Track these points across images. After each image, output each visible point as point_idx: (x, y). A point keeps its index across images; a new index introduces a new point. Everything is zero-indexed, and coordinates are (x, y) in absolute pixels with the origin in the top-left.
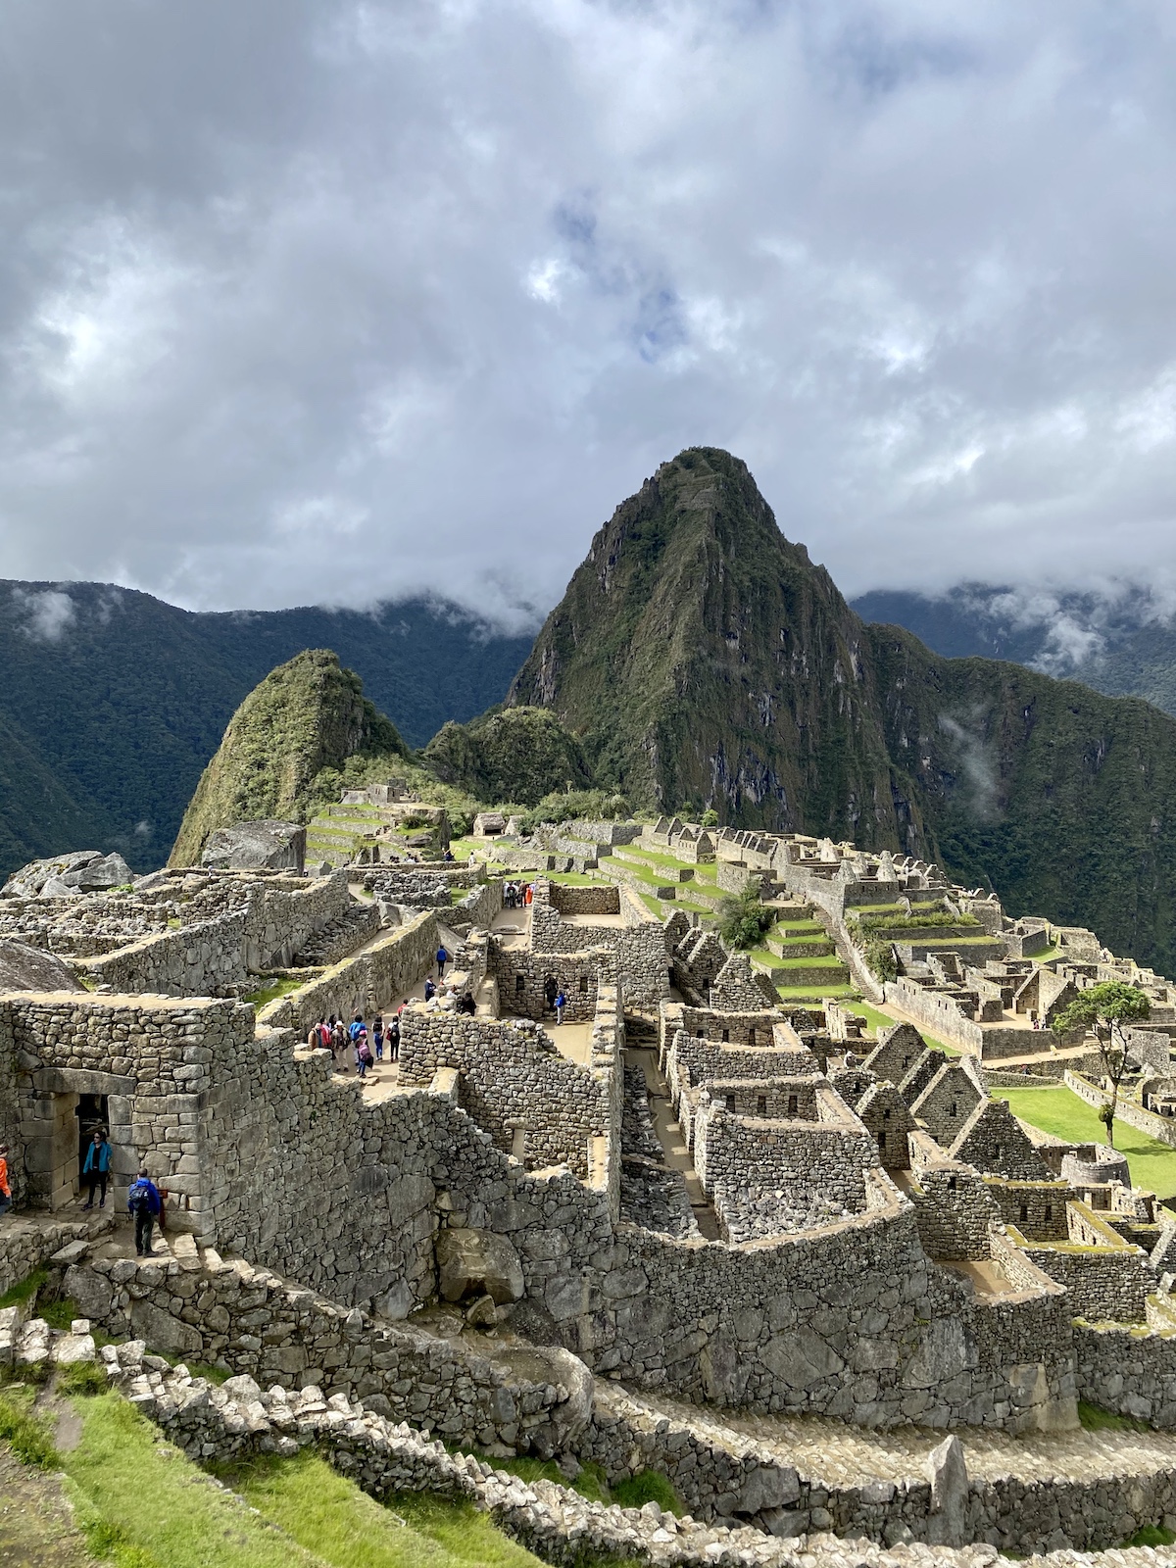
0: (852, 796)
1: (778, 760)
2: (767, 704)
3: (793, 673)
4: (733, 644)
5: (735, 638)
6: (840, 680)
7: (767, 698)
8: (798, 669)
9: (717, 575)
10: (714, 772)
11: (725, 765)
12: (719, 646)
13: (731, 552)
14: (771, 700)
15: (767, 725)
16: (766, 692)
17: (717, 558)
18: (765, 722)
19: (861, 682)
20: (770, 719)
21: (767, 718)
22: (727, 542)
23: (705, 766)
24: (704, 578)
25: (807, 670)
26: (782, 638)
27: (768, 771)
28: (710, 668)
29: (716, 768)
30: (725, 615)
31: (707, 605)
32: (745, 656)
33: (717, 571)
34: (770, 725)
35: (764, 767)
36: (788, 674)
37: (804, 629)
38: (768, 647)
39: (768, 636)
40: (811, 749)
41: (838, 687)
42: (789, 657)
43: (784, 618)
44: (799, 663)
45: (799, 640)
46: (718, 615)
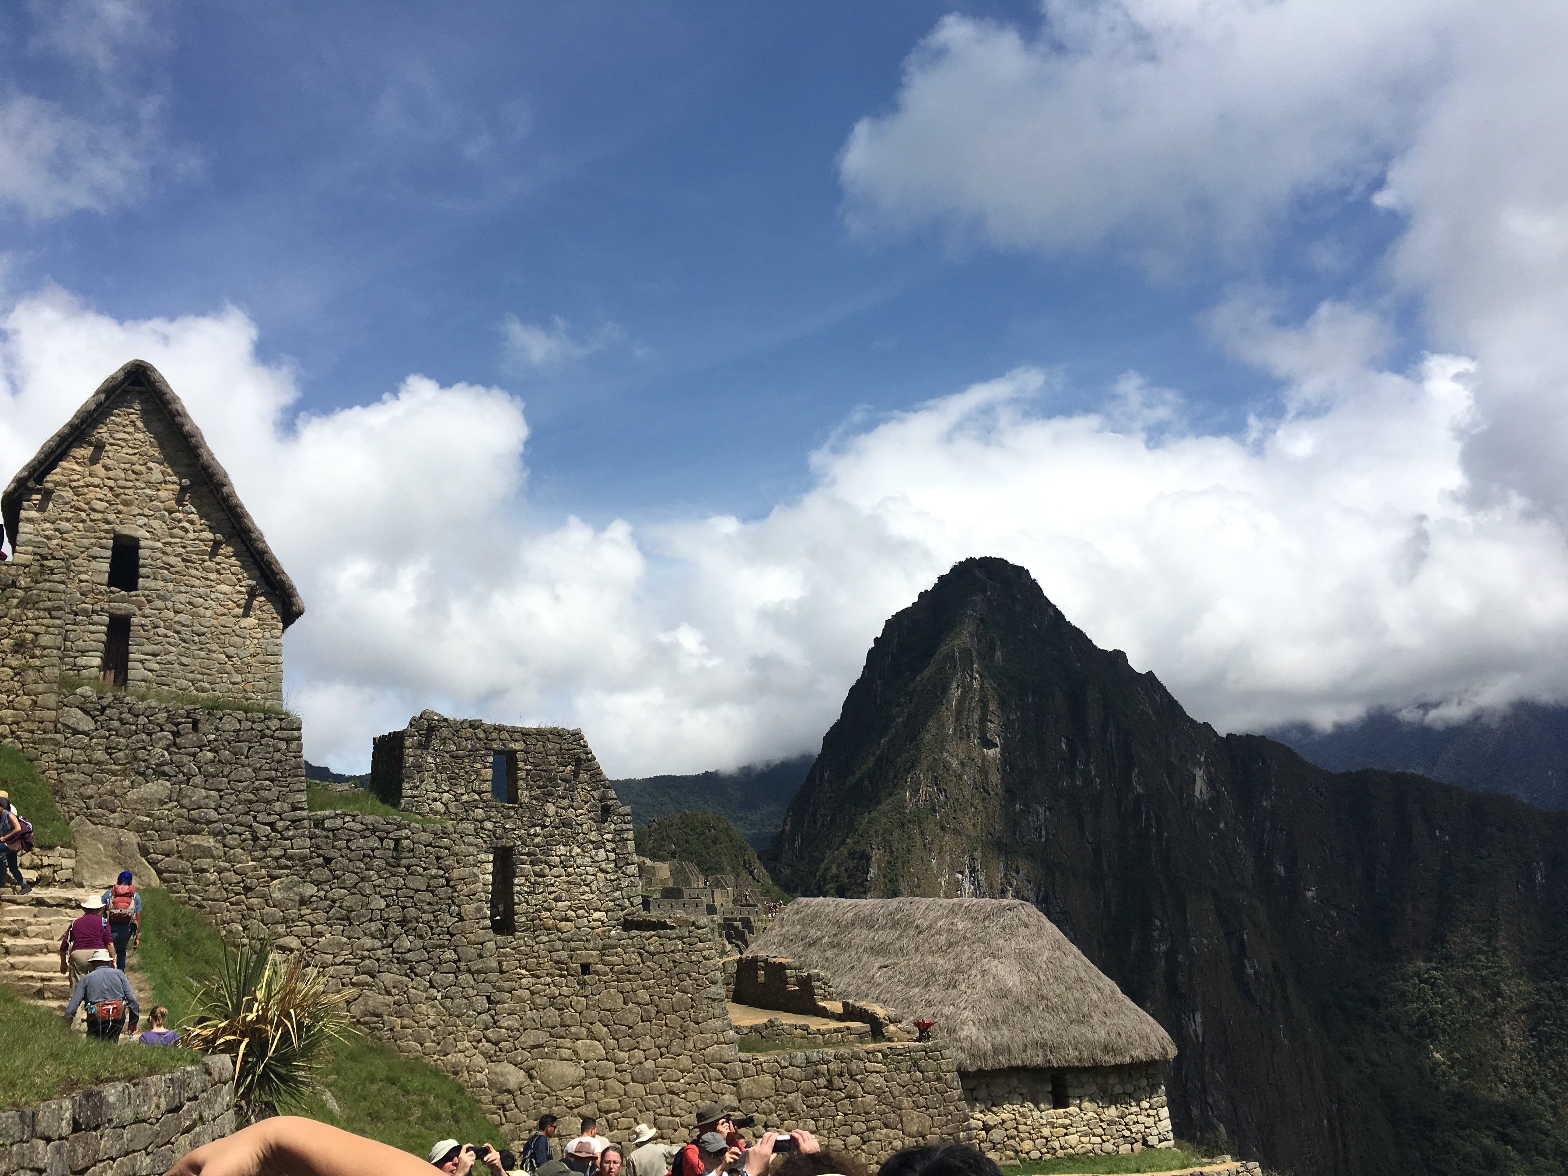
0: (1157, 922)
1: (1059, 881)
2: (1042, 817)
3: (1079, 783)
4: (991, 752)
5: (996, 746)
7: (1041, 809)
8: (1085, 779)
9: (971, 681)
10: (965, 890)
11: (982, 883)
12: (975, 754)
13: (996, 658)
14: (1047, 813)
15: (1043, 840)
16: (1039, 803)
17: (972, 663)
18: (1040, 836)
19: (1215, 801)
20: (1047, 833)
21: (1043, 832)
22: (992, 649)
23: (948, 883)
24: (954, 685)
25: (1097, 780)
26: (1064, 746)
27: (1046, 892)
28: (960, 777)
29: (967, 885)
30: (983, 720)
31: (959, 712)
32: (1010, 765)
33: (972, 677)
34: (1047, 840)
35: (1039, 888)
36: (1072, 786)
37: (1091, 736)
38: (1042, 756)
39: (1043, 743)
40: (1106, 867)
41: (1138, 799)
42: (1073, 766)
43: (1065, 724)
44: (1086, 773)
45: (1086, 747)
46: (973, 722)
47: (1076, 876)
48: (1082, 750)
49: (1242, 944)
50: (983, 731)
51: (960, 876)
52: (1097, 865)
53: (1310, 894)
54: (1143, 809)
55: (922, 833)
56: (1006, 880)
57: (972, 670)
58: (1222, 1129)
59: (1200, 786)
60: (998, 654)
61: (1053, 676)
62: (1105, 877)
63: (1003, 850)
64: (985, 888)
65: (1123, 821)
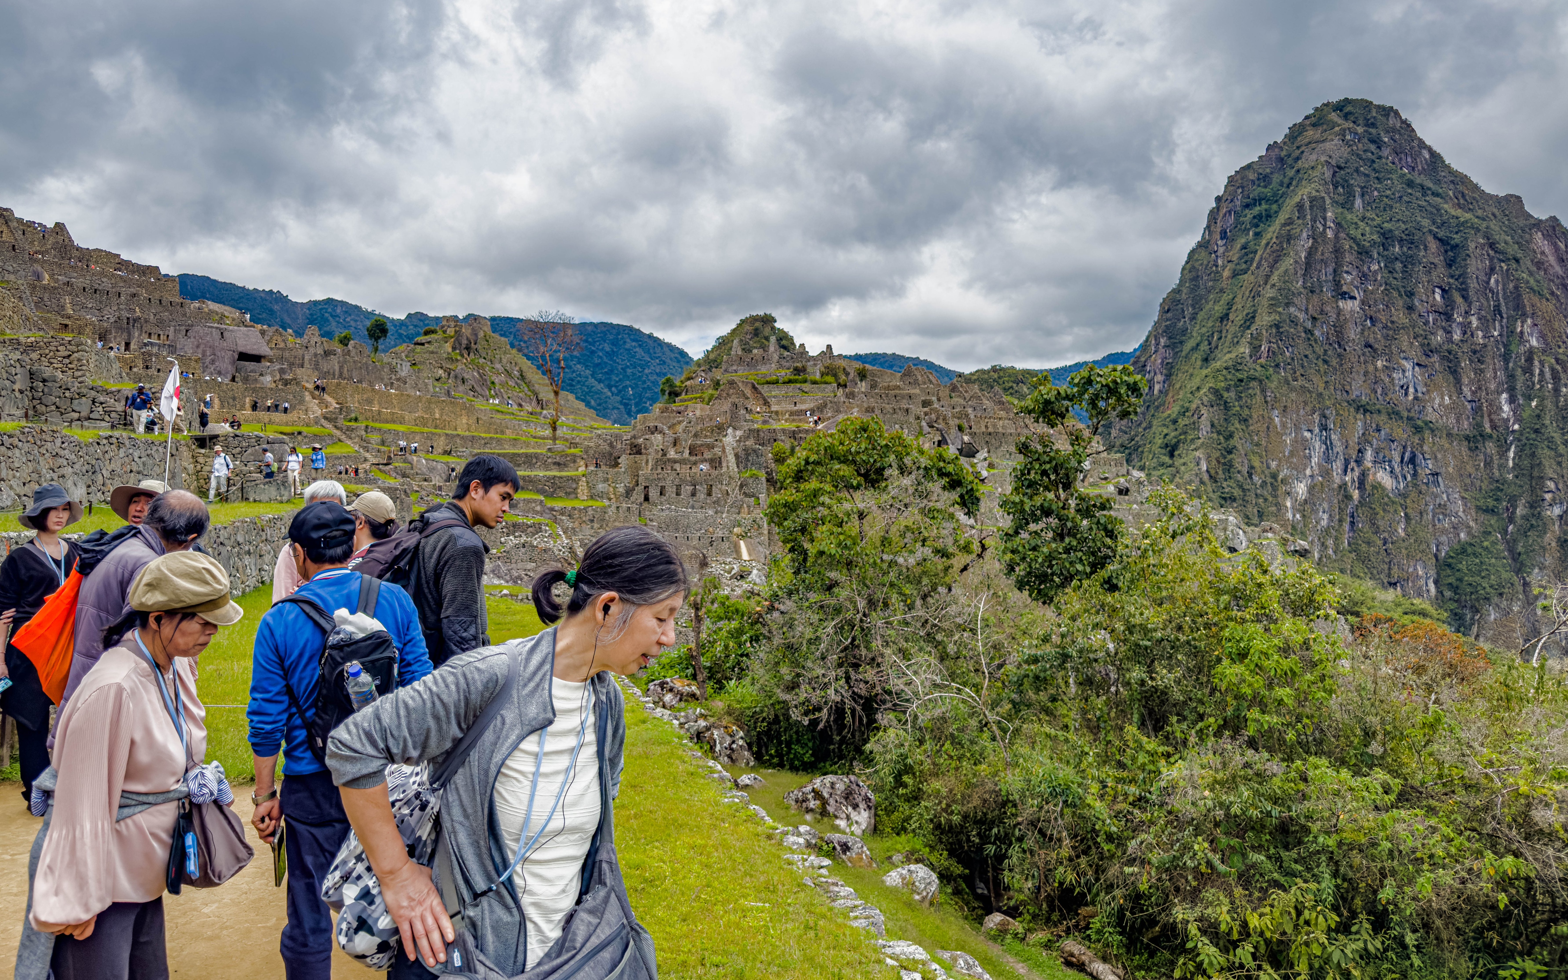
1: (1429, 440)
2: (1409, 374)
3: (1456, 337)
4: (1351, 306)
5: (1353, 298)
7: (1408, 365)
8: (1465, 333)
9: (1324, 230)
10: (1314, 449)
11: (1334, 442)
12: (1328, 308)
13: (1356, 206)
14: (1417, 368)
15: (1411, 398)
16: (1405, 358)
17: (1325, 210)
18: (1406, 394)
20: (1416, 391)
21: (1411, 390)
22: (1350, 195)
23: (1295, 441)
24: (1305, 235)
25: (1480, 333)
26: (1438, 297)
27: (1412, 452)
28: (1310, 332)
29: (1317, 444)
30: (1338, 272)
31: (1308, 264)
32: (1371, 318)
33: (1325, 225)
34: (1416, 398)
35: (1405, 447)
36: (1450, 341)
37: (1473, 285)
38: (1410, 308)
39: (1411, 294)
40: (1487, 426)
41: (1530, 354)
42: (1449, 317)
43: (1440, 273)
44: (1465, 327)
45: (1465, 298)
46: (1326, 274)
47: (1449, 435)
48: (1459, 300)
50: (1337, 284)
51: (1307, 435)
52: (1479, 426)
54: (1536, 363)
55: (1263, 391)
56: (1365, 440)
57: (1325, 219)
60: (1358, 203)
61: (1426, 223)
62: (1484, 437)
63: (1363, 409)
64: (1339, 448)
65: (1511, 377)
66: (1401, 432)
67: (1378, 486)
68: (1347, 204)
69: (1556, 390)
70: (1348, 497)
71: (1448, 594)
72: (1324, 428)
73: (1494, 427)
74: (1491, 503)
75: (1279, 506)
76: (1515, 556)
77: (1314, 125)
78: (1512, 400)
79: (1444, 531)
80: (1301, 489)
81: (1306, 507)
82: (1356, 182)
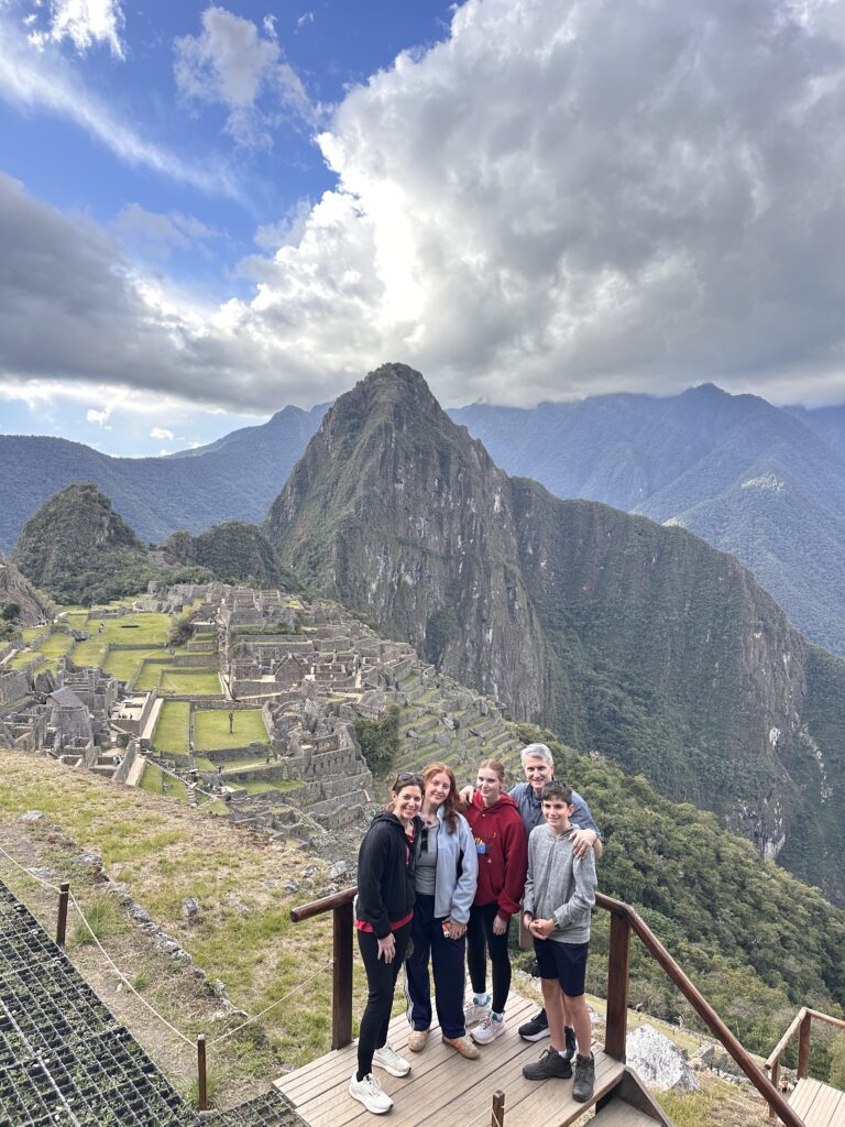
0: (476, 583)
1: (428, 559)
2: (422, 524)
3: (443, 505)
4: (400, 487)
5: (401, 482)
6: (474, 510)
7: (423, 521)
8: (446, 503)
9: (391, 443)
10: (381, 565)
11: (389, 561)
12: (390, 487)
14: (426, 521)
15: (422, 537)
16: (422, 516)
17: (391, 432)
18: (420, 535)
19: (503, 513)
20: (425, 533)
21: (423, 533)
22: (402, 423)
23: (373, 561)
24: (381, 445)
25: (452, 504)
26: (436, 483)
27: (421, 565)
28: (382, 501)
29: (382, 563)
30: (395, 468)
31: (382, 462)
32: (408, 494)
33: (391, 440)
34: (424, 537)
35: (418, 563)
36: (439, 507)
37: (452, 478)
38: (425, 489)
39: (426, 482)
40: (452, 553)
41: (472, 515)
42: (440, 495)
43: (438, 471)
44: (447, 500)
45: (448, 485)
46: (390, 468)
47: (437, 557)
48: (445, 486)
49: (514, 594)
50: (395, 475)
51: (379, 558)
52: (448, 552)
53: (543, 564)
55: (361, 534)
56: (402, 559)
57: (391, 436)
58: (495, 686)
59: (497, 505)
60: (405, 428)
61: (433, 442)
62: (451, 558)
63: (402, 542)
64: (391, 565)
65: (463, 527)
66: (417, 556)
67: (405, 583)
68: (399, 428)
69: (481, 535)
70: (393, 590)
71: (431, 638)
72: (385, 553)
73: (455, 553)
74: (451, 591)
75: (366, 598)
76: (460, 619)
77: (382, 375)
78: (462, 539)
79: (431, 606)
80: (374, 586)
81: (376, 597)
82: (404, 415)
